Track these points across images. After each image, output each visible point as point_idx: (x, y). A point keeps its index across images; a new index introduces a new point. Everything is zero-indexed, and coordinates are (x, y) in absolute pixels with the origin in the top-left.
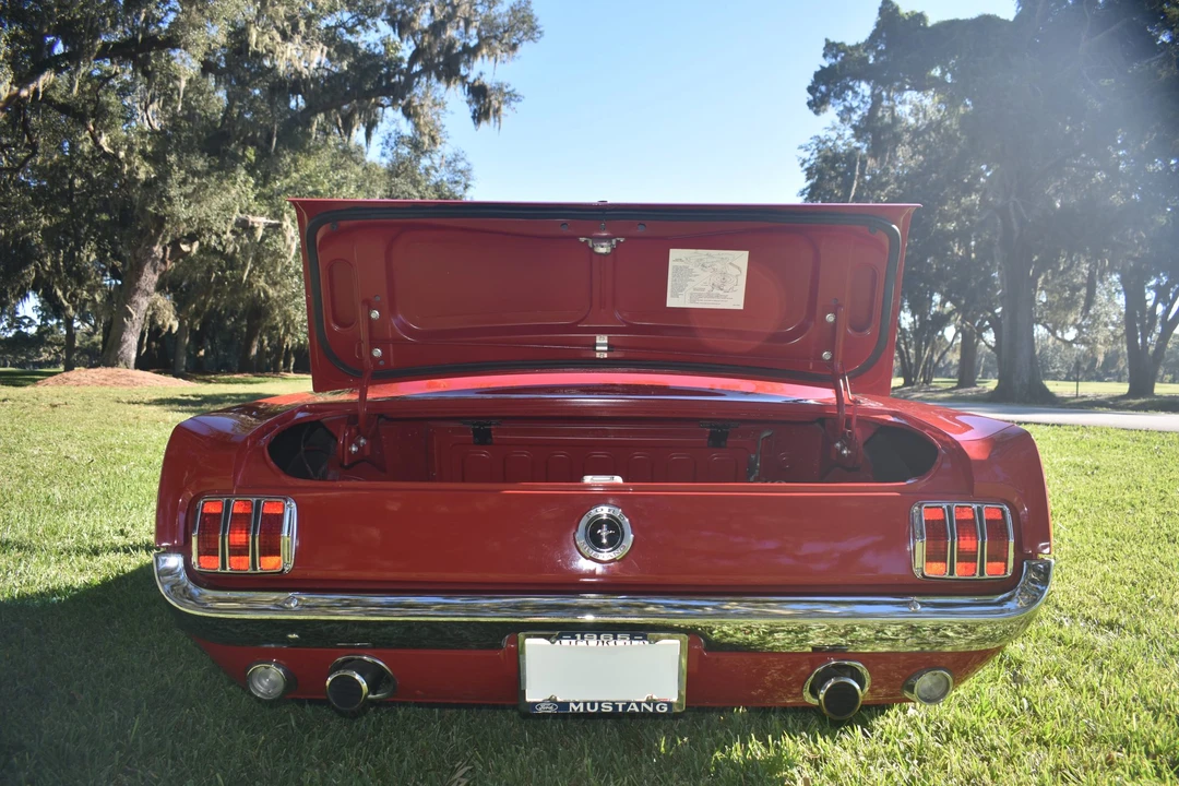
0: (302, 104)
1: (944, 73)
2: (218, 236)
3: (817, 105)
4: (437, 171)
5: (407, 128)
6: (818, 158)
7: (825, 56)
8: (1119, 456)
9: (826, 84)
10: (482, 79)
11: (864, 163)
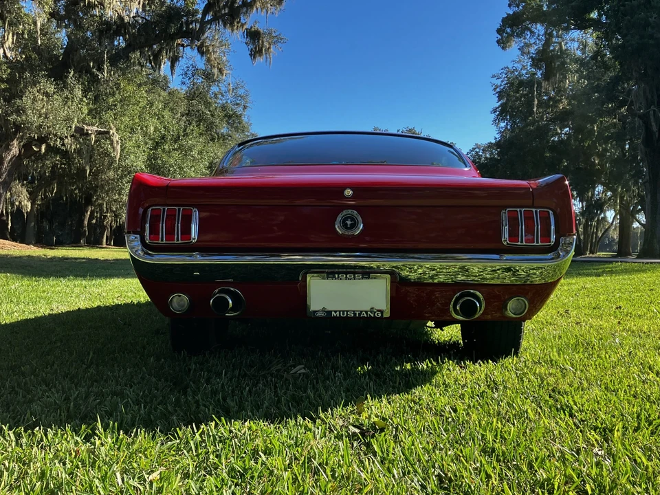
0: (123, 45)
1: (600, 15)
2: (61, 139)
3: (503, 43)
4: (223, 96)
5: (201, 63)
6: (507, 84)
7: (510, 5)
9: (511, 26)
10: (256, 27)
11: (539, 84)
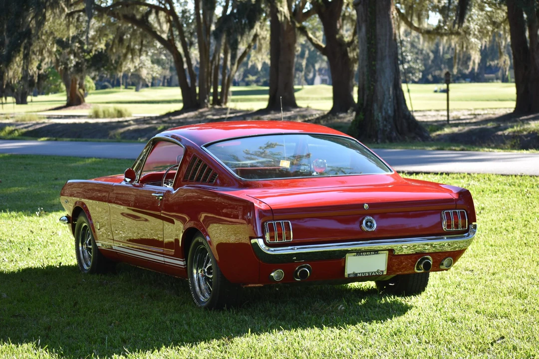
8: (499, 199)
